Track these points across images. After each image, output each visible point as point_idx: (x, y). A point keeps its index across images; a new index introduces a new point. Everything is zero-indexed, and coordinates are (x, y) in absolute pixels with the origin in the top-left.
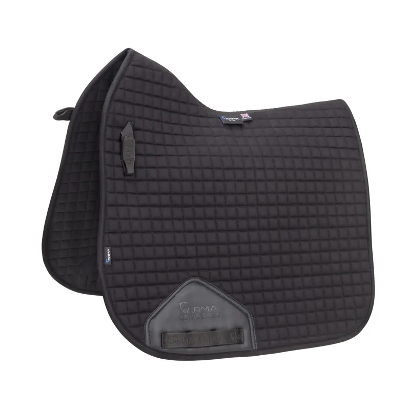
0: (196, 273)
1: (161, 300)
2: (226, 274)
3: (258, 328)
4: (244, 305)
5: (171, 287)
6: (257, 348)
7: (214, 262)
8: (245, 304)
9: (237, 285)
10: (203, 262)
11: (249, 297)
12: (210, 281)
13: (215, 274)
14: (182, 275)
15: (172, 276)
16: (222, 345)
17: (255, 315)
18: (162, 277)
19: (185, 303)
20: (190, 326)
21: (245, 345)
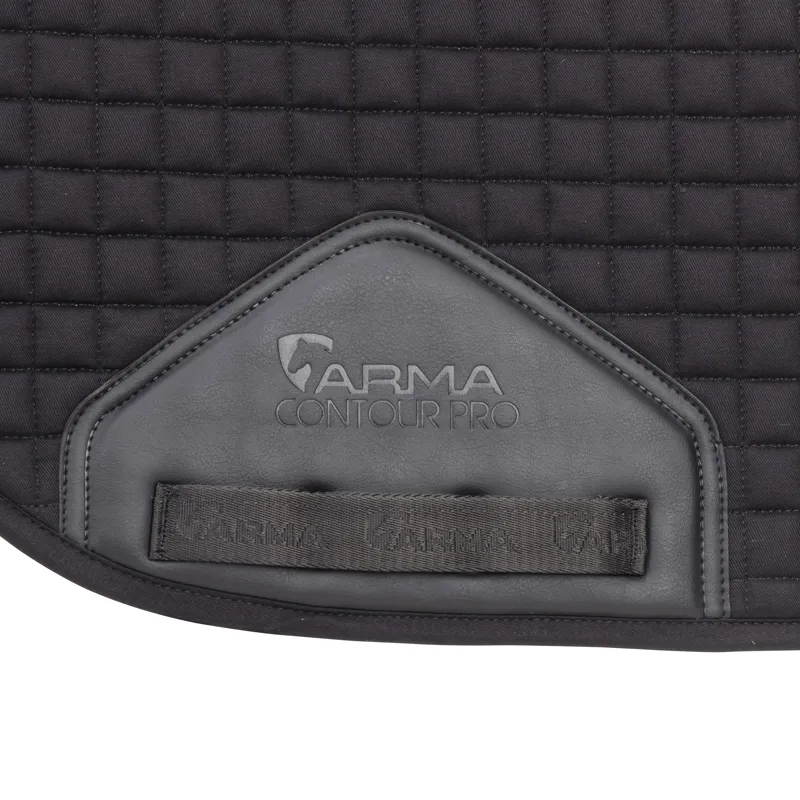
0: (406, 192)
1: (176, 314)
2: (582, 206)
3: (746, 504)
4: (680, 375)
5: (246, 252)
6: (727, 607)
7: (516, 138)
8: (684, 372)
9: (643, 271)
10: (451, 138)
11: (708, 337)
12: (491, 242)
13: (515, 203)
14: (318, 196)
15: (257, 198)
16: (507, 574)
17: (736, 438)
18: (192, 198)
19: (312, 338)
20: (330, 459)
21: (663, 586)
